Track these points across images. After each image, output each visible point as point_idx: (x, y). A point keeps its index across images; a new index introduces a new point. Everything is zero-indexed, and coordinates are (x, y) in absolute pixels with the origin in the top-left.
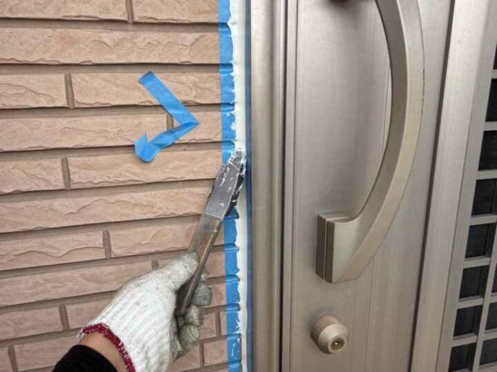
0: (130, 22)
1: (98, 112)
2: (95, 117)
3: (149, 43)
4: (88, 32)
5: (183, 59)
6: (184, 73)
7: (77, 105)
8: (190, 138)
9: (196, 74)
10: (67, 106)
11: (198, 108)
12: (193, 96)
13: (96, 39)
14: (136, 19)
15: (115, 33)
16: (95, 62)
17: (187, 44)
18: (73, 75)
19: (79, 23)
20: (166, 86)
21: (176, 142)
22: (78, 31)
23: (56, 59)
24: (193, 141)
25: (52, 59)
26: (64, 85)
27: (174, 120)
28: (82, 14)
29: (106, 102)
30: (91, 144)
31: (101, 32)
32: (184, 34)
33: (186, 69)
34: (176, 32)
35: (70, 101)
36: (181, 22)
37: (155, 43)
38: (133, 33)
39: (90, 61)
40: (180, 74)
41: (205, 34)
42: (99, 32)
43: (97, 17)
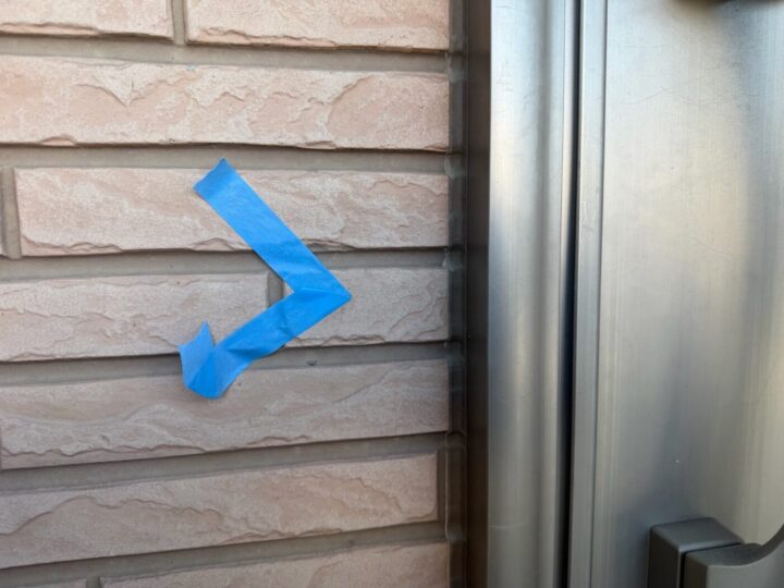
0: (180, 41)
1: (83, 267)
2: (73, 280)
3: (225, 94)
4: (66, 65)
5: (314, 137)
6: (315, 170)
8: (326, 335)
9: (346, 174)
11: (349, 259)
12: (338, 228)
13: (86, 81)
14: (194, 34)
15: (137, 67)
16: (81, 140)
17: (324, 97)
18: (21, 173)
19: (43, 43)
20: (268, 202)
21: (290, 344)
22: (40, 60)
24: (336, 343)
28: (52, 19)
29: (105, 242)
31: (101, 65)
32: (316, 74)
33: (319, 160)
34: (295, 67)
35: (11, 238)
36: (310, 43)
37: (241, 94)
38: (183, 68)
39: (67, 138)
40: (304, 172)
41: (370, 74)
42: (96, 65)
43: (90, 29)
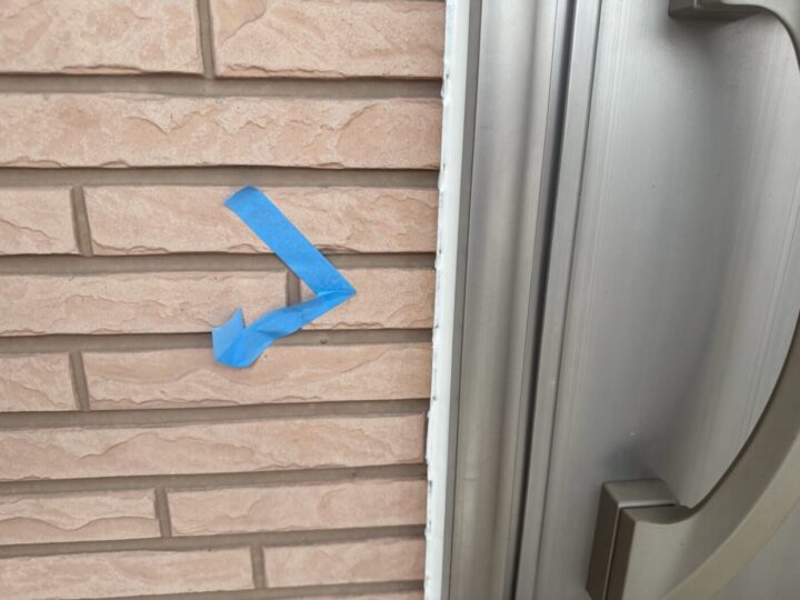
0: (209, 76)
1: (140, 265)
2: (133, 275)
3: (249, 123)
4: (118, 101)
5: (325, 158)
6: (326, 186)
7: (96, 251)
8: (335, 321)
9: (352, 190)
10: (76, 252)
11: (355, 260)
12: (344, 236)
13: (134, 114)
14: (221, 70)
15: (175, 101)
16: (132, 164)
17: (334, 124)
18: (88, 191)
19: (99, 81)
20: (286, 215)
21: (305, 328)
22: (95, 97)
23: (51, 158)
24: (342, 327)
25: (44, 158)
26: (69, 210)
27: (303, 283)
28: (105, 62)
29: (156, 246)
30: (127, 328)
31: (145, 100)
32: (327, 104)
33: (330, 178)
34: (309, 97)
35: (84, 241)
36: (322, 75)
37: (263, 123)
38: (213, 101)
39: (121, 162)
40: (316, 188)
41: (374, 102)
42: (141, 100)
43: (134, 69)
